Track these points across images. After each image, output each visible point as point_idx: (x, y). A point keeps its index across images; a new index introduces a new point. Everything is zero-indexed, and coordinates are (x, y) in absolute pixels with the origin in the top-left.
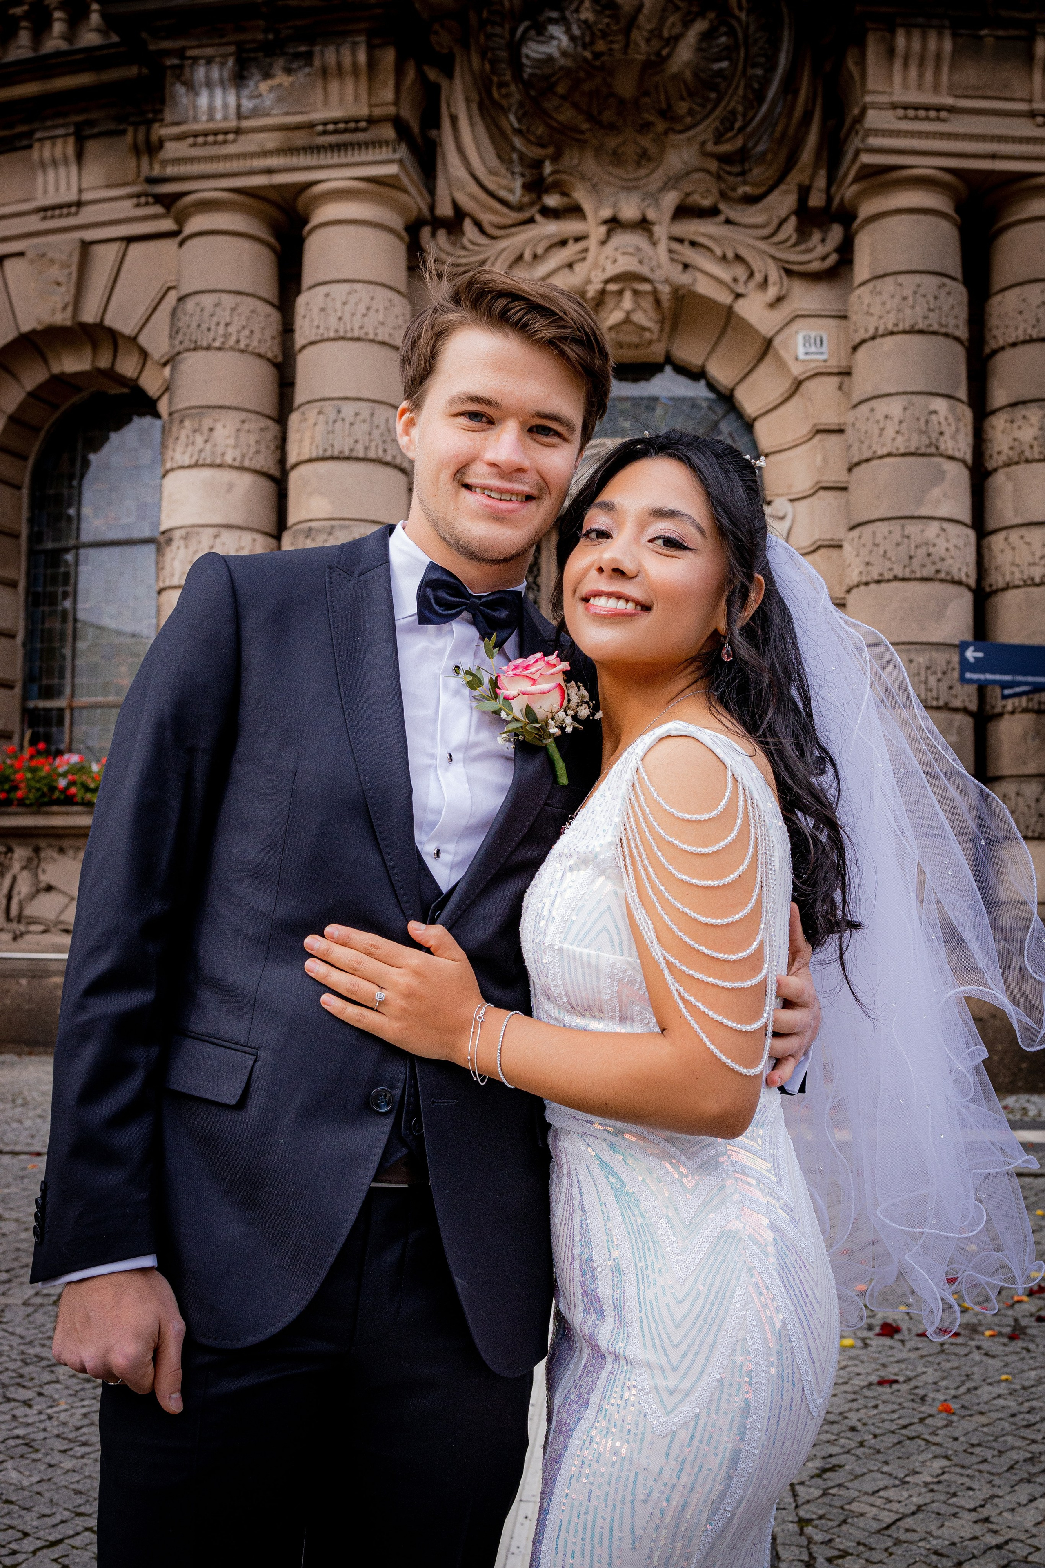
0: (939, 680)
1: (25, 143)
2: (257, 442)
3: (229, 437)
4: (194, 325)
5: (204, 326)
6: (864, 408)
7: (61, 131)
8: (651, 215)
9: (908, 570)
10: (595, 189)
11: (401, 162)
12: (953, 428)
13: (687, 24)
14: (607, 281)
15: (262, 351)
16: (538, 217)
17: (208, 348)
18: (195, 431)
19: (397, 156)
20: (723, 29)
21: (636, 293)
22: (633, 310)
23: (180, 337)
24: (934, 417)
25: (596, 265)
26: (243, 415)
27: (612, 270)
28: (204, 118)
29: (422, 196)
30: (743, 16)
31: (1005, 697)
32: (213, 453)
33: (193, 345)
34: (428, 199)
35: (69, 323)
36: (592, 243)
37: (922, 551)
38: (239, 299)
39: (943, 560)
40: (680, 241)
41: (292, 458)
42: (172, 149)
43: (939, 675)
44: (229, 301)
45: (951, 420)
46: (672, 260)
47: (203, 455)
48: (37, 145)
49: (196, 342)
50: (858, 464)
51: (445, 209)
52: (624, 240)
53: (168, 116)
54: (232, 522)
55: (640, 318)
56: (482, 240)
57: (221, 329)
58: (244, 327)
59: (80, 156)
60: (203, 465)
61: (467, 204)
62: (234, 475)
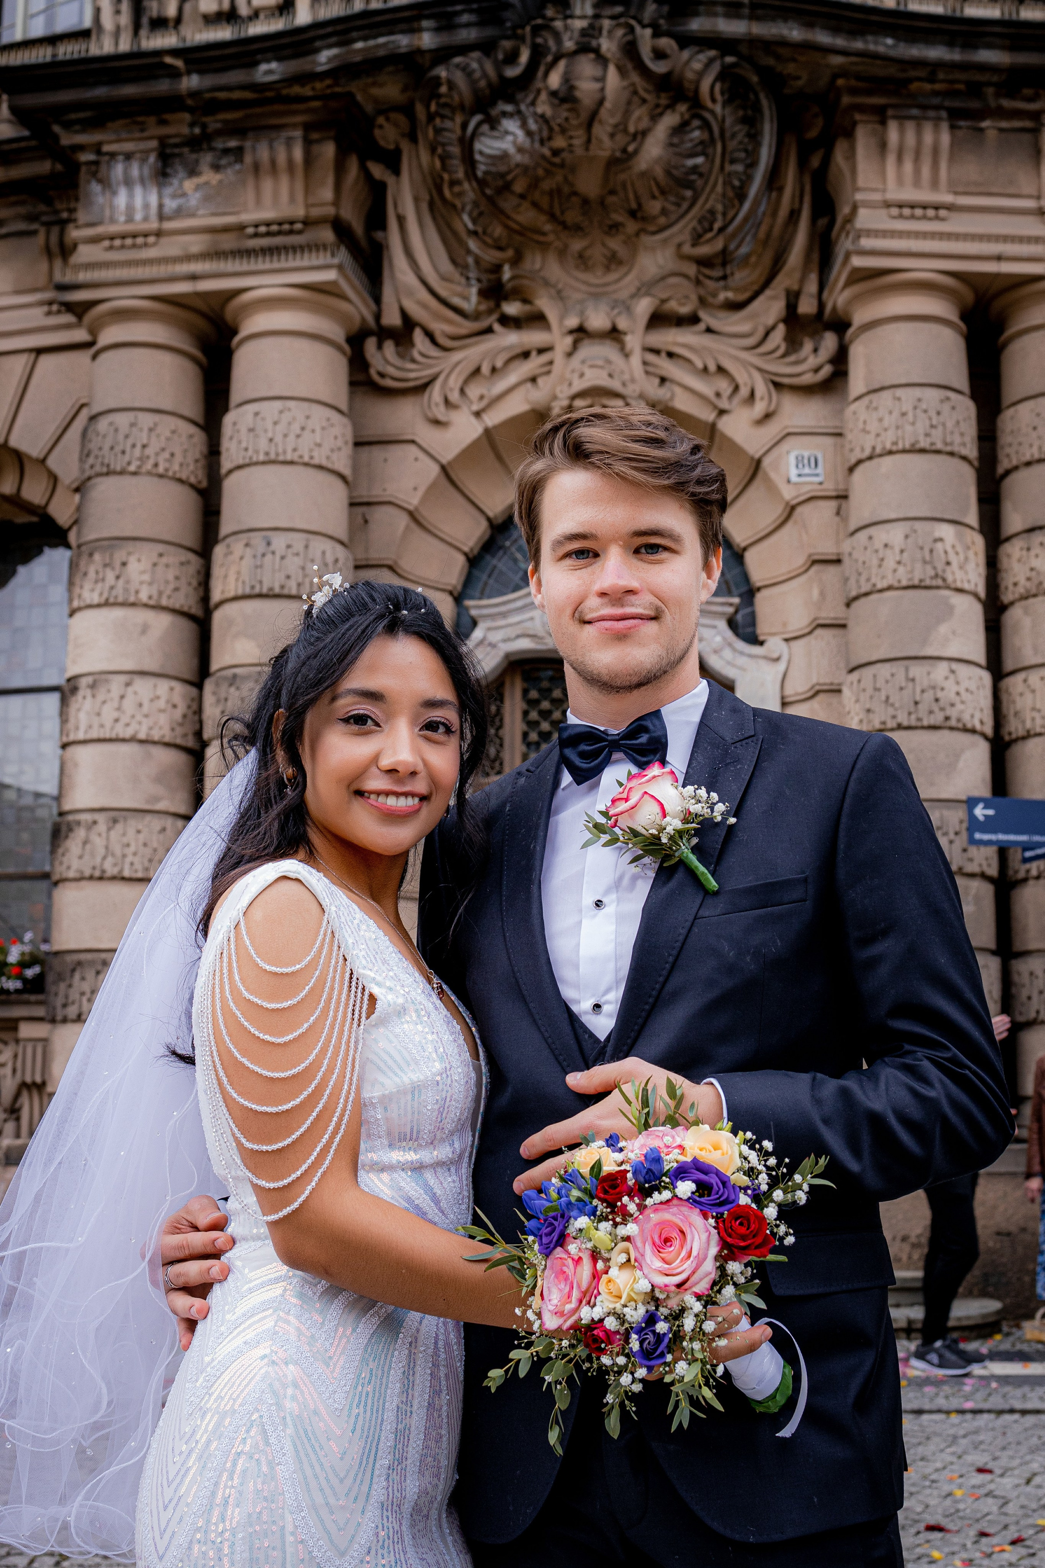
0: (951, 842)
2: (177, 578)
3: (143, 572)
4: (106, 447)
5: (118, 449)
6: (862, 536)
8: (621, 324)
9: (913, 717)
10: (560, 296)
11: (340, 268)
12: (962, 556)
13: (655, 118)
14: (574, 397)
15: (184, 476)
16: (497, 327)
17: (122, 473)
18: (106, 565)
19: (336, 261)
20: (696, 123)
23: (91, 460)
24: (939, 545)
25: (561, 379)
26: (161, 548)
27: (579, 385)
28: (122, 219)
29: (366, 304)
30: (718, 108)
31: (1026, 860)
32: (126, 590)
33: (105, 470)
34: (373, 306)
36: (558, 355)
37: (929, 696)
38: (157, 417)
39: (952, 705)
40: (656, 352)
41: (216, 595)
42: (85, 253)
43: (952, 836)
44: (146, 420)
45: (959, 548)
46: (647, 373)
47: (114, 593)
49: (108, 466)
50: (856, 598)
51: (392, 319)
52: (590, 350)
53: (82, 216)
54: (146, 667)
56: (433, 352)
57: (137, 452)
58: (163, 450)
60: (116, 604)
61: (416, 312)
62: (149, 616)
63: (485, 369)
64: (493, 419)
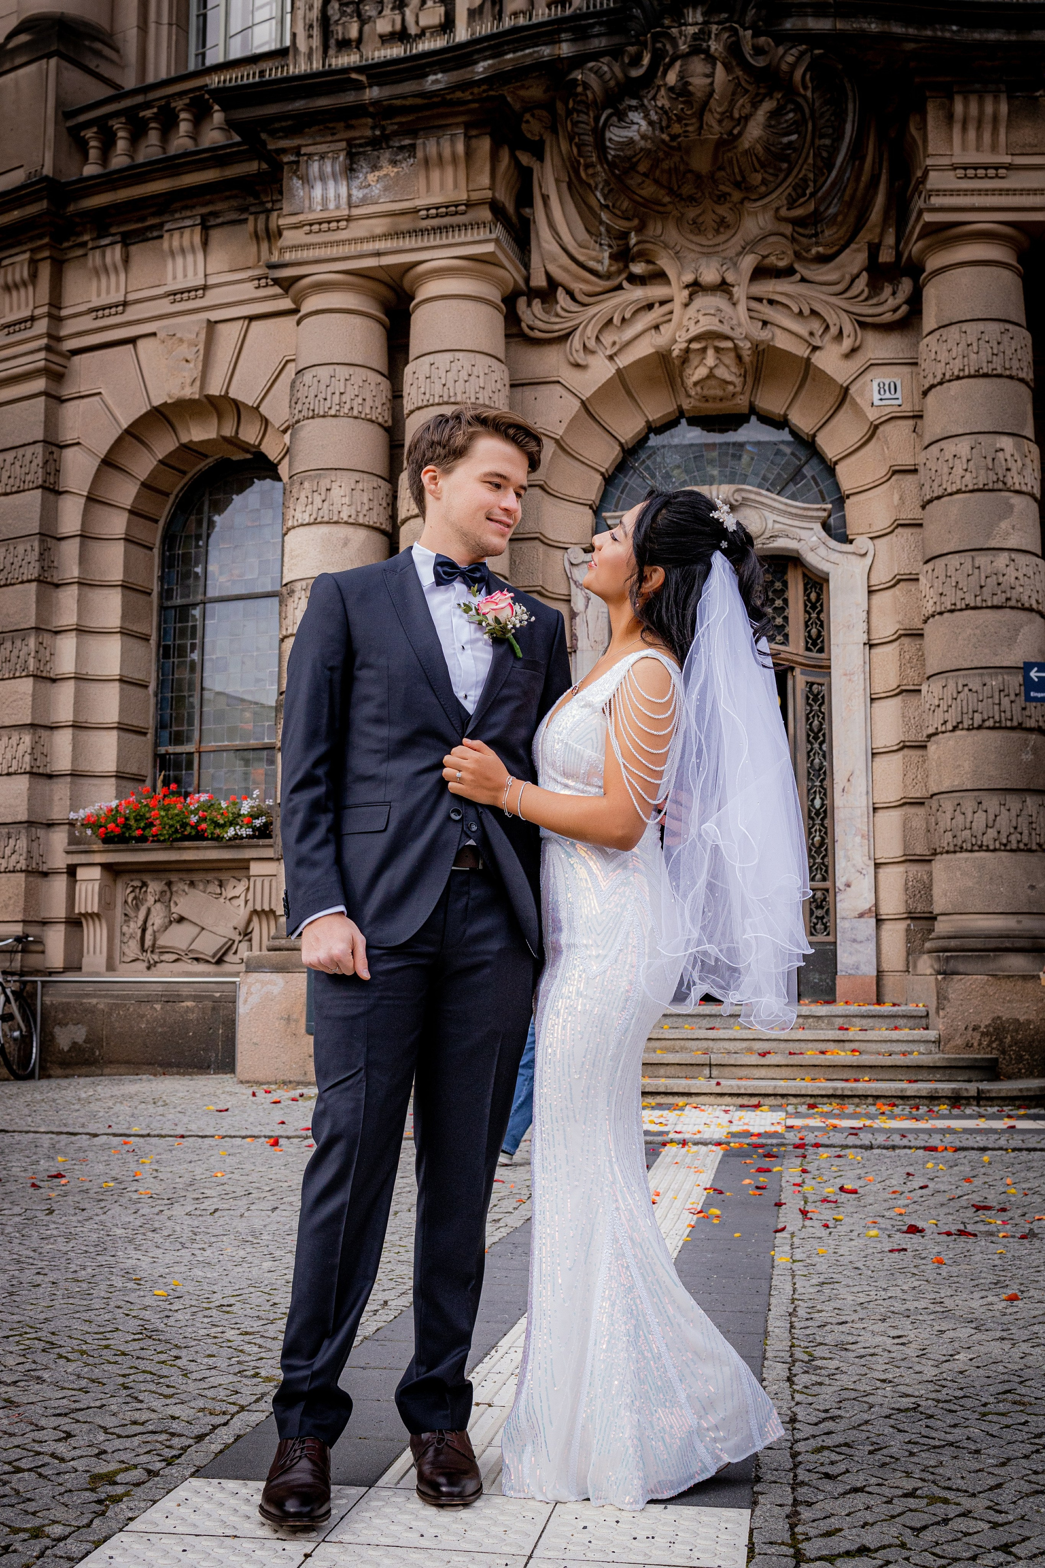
0: (1012, 702)
1: (155, 234)
2: (371, 500)
3: (344, 496)
4: (311, 396)
5: (321, 396)
6: (935, 449)
7: (189, 222)
8: (730, 278)
9: (978, 598)
10: (678, 256)
11: (497, 241)
12: (1020, 463)
13: (755, 104)
14: (690, 341)
15: (374, 417)
16: (625, 284)
17: (324, 416)
18: (314, 491)
19: (493, 236)
20: (790, 106)
21: (717, 350)
22: (716, 366)
23: (299, 407)
24: (1000, 454)
25: (680, 326)
26: (357, 476)
27: (694, 331)
28: (319, 208)
29: (518, 270)
30: (809, 94)
32: (331, 511)
33: (310, 414)
34: (524, 272)
35: (197, 397)
36: (677, 306)
37: (992, 581)
38: (351, 370)
39: (1012, 588)
40: (759, 300)
42: (290, 237)
43: (1012, 697)
44: (343, 372)
45: (1017, 457)
46: (751, 318)
47: (321, 513)
48: (166, 236)
49: (313, 411)
50: (930, 501)
51: (539, 281)
52: (705, 302)
53: (286, 207)
55: (722, 373)
56: (574, 307)
57: (336, 398)
58: (357, 396)
59: (205, 244)
60: (321, 523)
61: (559, 274)
62: (349, 531)
63: (616, 320)
64: (624, 361)
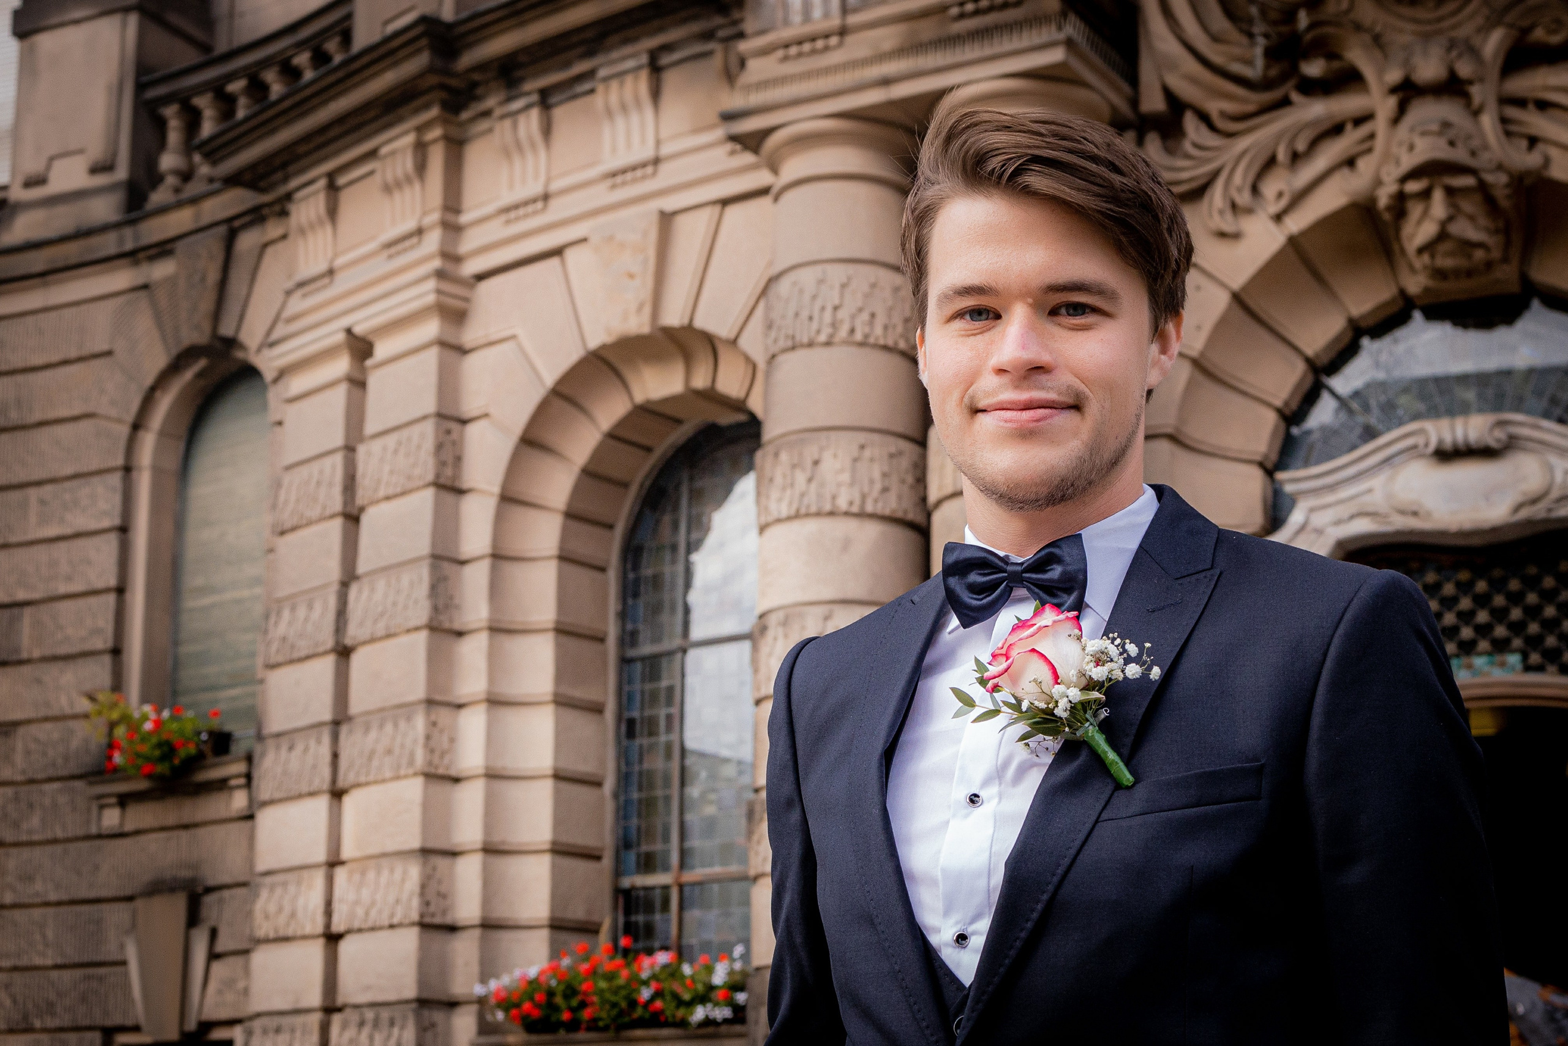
1: (587, 86)
2: (885, 475)
3: (842, 471)
4: (791, 313)
5: (805, 314)
7: (630, 64)
8: (1464, 69)
10: (1378, 41)
11: (1069, 43)
14: (1404, 179)
15: (890, 342)
16: (1295, 97)
17: (811, 345)
18: (794, 466)
19: (1061, 36)
21: (1450, 192)
22: (1450, 219)
23: (773, 334)
25: (1387, 156)
26: (862, 437)
27: (1408, 162)
28: (797, 18)
29: (1117, 89)
32: (820, 496)
33: (789, 343)
34: (1126, 88)
35: (646, 329)
36: (1380, 125)
38: (851, 269)
40: (1521, 102)
41: (933, 496)
42: (757, 68)
44: (837, 273)
46: (1508, 134)
47: (806, 501)
48: (600, 88)
49: (793, 337)
51: (1153, 102)
52: (1426, 111)
53: (749, 26)
54: (850, 595)
55: (1464, 229)
56: (1211, 140)
57: (828, 316)
58: (860, 310)
59: (656, 94)
60: (808, 515)
61: (1185, 90)
62: (851, 526)
63: (1282, 155)
64: (1296, 223)
